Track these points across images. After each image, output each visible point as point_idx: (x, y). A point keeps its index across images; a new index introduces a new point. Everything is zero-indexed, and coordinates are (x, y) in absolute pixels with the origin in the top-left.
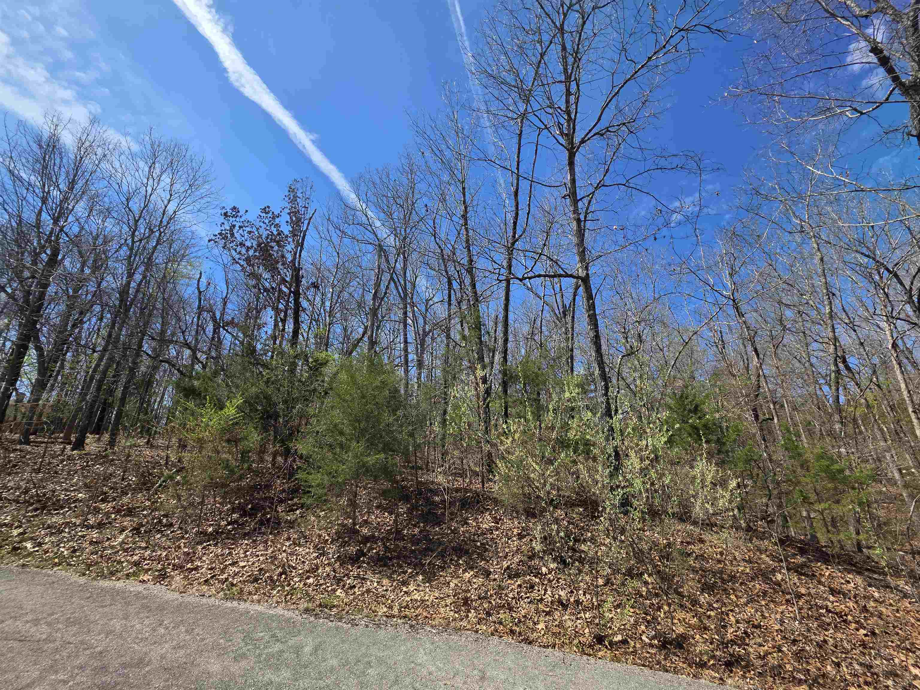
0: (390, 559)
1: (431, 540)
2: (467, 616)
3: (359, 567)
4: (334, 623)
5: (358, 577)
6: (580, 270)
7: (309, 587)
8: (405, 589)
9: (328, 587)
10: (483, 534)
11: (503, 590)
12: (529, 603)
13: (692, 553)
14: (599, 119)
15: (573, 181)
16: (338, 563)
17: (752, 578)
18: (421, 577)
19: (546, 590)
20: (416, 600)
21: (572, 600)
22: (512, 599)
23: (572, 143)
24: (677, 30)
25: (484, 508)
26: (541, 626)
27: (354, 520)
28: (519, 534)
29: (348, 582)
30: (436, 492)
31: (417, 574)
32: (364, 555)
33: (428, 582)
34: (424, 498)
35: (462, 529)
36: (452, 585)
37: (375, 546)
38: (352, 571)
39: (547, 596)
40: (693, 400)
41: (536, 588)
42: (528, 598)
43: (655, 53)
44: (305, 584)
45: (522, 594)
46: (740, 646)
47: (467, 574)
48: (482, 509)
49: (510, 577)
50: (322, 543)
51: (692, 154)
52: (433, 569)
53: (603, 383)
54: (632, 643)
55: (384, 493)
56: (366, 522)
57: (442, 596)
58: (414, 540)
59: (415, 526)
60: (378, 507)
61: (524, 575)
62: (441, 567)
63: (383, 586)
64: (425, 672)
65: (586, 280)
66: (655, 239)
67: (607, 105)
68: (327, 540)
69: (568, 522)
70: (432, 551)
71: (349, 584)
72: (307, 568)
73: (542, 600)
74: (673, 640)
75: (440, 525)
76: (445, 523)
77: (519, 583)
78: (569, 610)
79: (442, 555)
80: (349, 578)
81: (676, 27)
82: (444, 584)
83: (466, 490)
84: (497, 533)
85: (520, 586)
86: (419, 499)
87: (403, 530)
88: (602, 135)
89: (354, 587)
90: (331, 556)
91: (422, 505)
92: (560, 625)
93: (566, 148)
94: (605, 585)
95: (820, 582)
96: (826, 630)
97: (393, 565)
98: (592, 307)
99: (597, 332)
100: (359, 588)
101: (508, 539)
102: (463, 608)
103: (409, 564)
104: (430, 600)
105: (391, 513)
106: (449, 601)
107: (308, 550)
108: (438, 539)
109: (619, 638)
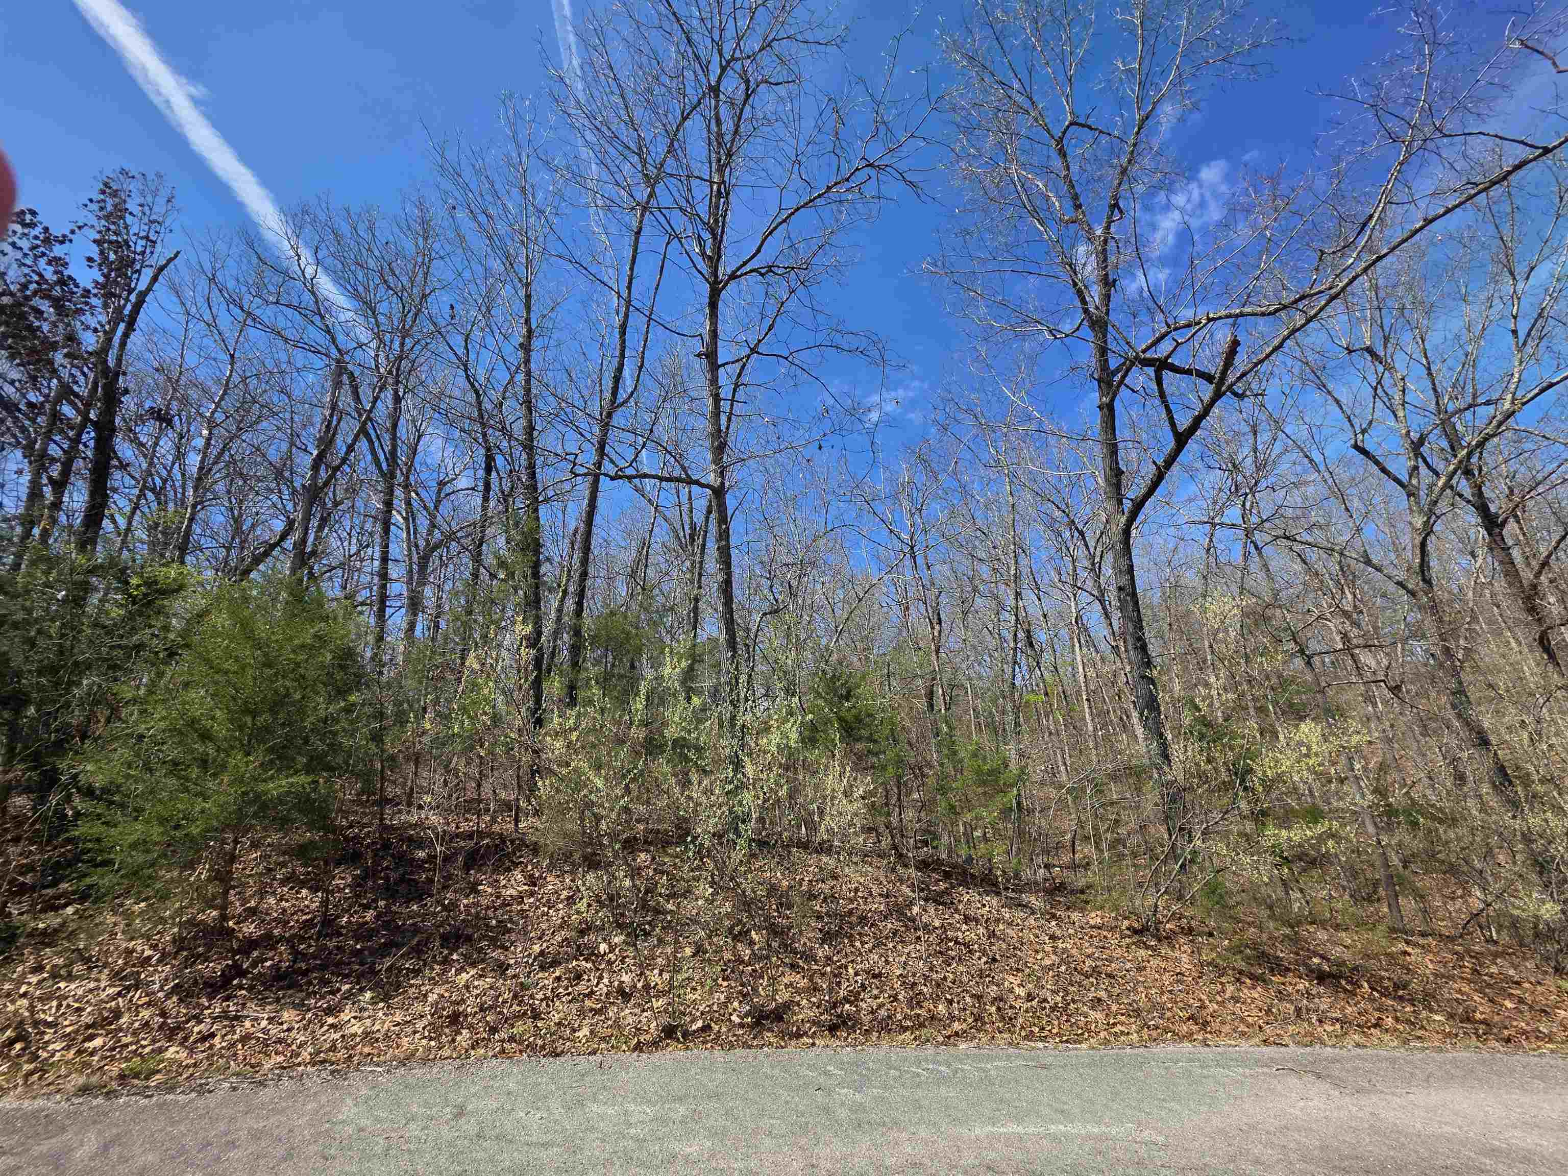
0: (305, 973)
1: (398, 927)
2: (454, 1041)
3: (227, 999)
4: (155, 1099)
5: (225, 1015)
6: (712, 475)
7: (92, 1054)
8: (330, 1020)
9: (144, 1047)
10: (505, 904)
11: (528, 989)
12: (570, 1002)
13: (819, 894)
14: (758, 251)
15: (714, 334)
16: (175, 999)
17: (886, 917)
18: (368, 995)
19: (601, 978)
20: (354, 1035)
21: (639, 985)
22: (542, 1000)
23: (715, 273)
24: (864, 163)
25: (513, 862)
26: (585, 1031)
27: (223, 908)
28: (568, 898)
29: (196, 1029)
30: (420, 843)
31: (362, 990)
32: (243, 974)
33: (382, 1000)
34: (393, 856)
35: (465, 901)
36: (432, 998)
37: (271, 954)
38: (208, 1008)
39: (601, 985)
40: (847, 682)
41: (586, 977)
42: (569, 994)
43: (836, 184)
44: (79, 1052)
45: (561, 990)
46: (851, 1003)
47: (464, 975)
48: (508, 864)
49: (542, 968)
50: (134, 966)
51: (875, 339)
52: (397, 977)
53: (730, 654)
54: (716, 1028)
55: (302, 852)
56: (253, 911)
57: (408, 1018)
58: (362, 932)
59: (366, 907)
60: (283, 883)
61: (567, 961)
62: (413, 971)
63: (282, 1024)
64: (350, 1130)
65: (719, 492)
66: (820, 448)
67: (770, 233)
68: (149, 958)
69: (655, 870)
70: (399, 946)
71: (200, 1032)
72: (86, 1019)
73: (592, 993)
74: (772, 1012)
75: (422, 900)
76: (431, 896)
77: (557, 974)
78: (633, 1002)
79: (418, 951)
80: (200, 1022)
81: (863, 158)
82: (417, 998)
83: (481, 834)
84: (532, 900)
85: (558, 979)
86: (383, 858)
87: (338, 917)
88: (762, 275)
89: (213, 1035)
90: (156, 987)
91: (387, 868)
92: (617, 1024)
93: (707, 280)
94: (694, 955)
95: (957, 910)
96: (949, 965)
97: (310, 983)
98: (724, 535)
99: (729, 575)
100: (223, 1036)
101: (550, 908)
102: (447, 1030)
103: (347, 976)
104: (383, 1031)
105: (314, 890)
106: (420, 1025)
107: (92, 985)
108: (414, 924)
109: (700, 1024)
